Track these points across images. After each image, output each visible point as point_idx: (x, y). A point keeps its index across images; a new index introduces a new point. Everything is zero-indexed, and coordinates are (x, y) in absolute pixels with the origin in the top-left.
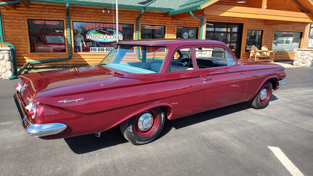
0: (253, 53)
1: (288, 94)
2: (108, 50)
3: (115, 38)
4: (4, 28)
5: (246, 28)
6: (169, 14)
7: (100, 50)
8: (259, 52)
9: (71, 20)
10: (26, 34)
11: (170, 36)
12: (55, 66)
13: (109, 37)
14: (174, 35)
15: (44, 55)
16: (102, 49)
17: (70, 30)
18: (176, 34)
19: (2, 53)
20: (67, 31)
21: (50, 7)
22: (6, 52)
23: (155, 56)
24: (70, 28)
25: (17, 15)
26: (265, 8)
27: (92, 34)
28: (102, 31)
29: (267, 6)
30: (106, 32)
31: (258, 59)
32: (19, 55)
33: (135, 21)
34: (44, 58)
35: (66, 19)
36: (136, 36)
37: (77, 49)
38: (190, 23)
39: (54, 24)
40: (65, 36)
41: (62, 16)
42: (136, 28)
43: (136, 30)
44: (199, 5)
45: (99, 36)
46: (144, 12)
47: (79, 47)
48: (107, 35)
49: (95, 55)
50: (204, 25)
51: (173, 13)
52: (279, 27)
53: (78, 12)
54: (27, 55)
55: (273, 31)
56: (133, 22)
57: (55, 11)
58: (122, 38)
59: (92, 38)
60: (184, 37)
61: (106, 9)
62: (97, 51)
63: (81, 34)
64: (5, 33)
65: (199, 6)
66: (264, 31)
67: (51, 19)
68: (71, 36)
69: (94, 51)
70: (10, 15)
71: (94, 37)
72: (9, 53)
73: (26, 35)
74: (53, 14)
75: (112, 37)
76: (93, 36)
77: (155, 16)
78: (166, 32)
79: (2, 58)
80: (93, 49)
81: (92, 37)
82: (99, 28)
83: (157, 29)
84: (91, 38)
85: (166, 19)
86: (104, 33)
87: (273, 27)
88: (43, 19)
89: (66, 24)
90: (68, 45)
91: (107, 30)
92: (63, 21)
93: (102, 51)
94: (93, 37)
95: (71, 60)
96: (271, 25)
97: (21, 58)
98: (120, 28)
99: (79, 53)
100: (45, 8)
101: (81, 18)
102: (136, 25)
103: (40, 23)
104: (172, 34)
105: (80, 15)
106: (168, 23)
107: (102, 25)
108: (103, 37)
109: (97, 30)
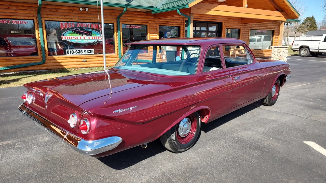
0: (233, 51)
2: (87, 52)
3: (94, 39)
5: (225, 27)
6: (152, 13)
7: (78, 52)
8: (237, 50)
9: (43, 18)
11: (152, 36)
12: (26, 71)
13: (87, 37)
14: (157, 34)
15: (11, 60)
16: (80, 52)
17: (43, 31)
18: (158, 33)
20: (39, 32)
21: (17, 4)
24: (42, 28)
26: (246, 7)
27: (67, 34)
28: (79, 31)
29: (247, 5)
30: (84, 32)
33: (115, 20)
34: (12, 63)
35: (37, 17)
36: (118, 36)
37: (51, 51)
38: (172, 22)
39: (23, 24)
40: (37, 37)
41: (32, 15)
42: (117, 28)
43: (117, 30)
44: (187, 3)
45: (76, 37)
46: (126, 10)
47: (53, 50)
48: (85, 35)
49: (72, 58)
50: (192, 24)
51: (157, 12)
52: (254, 25)
53: (51, 10)
55: (249, 30)
57: (24, 8)
58: (102, 39)
59: (69, 39)
60: (167, 36)
61: (84, 6)
62: (75, 54)
66: (241, 29)
67: (18, 18)
68: (44, 37)
69: (71, 53)
71: (70, 38)
74: (20, 12)
75: (91, 38)
76: (69, 37)
77: (136, 15)
78: (148, 31)
80: (70, 52)
81: (68, 38)
82: (76, 28)
83: (139, 28)
84: (66, 39)
85: (148, 18)
86: (82, 34)
87: (249, 25)
88: (9, 17)
89: (38, 24)
90: (40, 47)
91: (84, 30)
92: (33, 20)
93: (80, 54)
94: (69, 38)
95: (45, 65)
96: (247, 24)
98: (99, 27)
99: (54, 56)
100: (10, 5)
101: (54, 17)
102: (116, 24)
103: (5, 23)
104: (154, 34)
105: (54, 13)
106: (149, 22)
107: (79, 24)
108: (81, 38)
109: (74, 30)
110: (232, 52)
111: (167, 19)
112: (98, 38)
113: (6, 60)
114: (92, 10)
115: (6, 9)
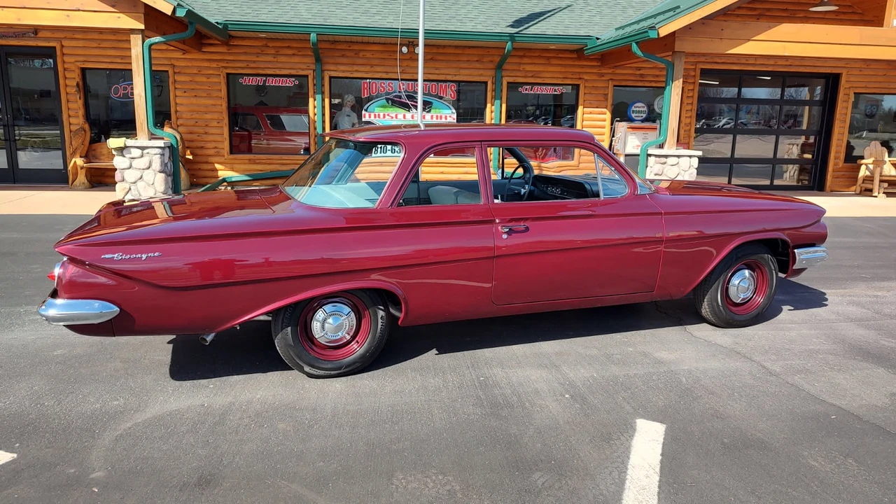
0: (871, 167)
1: (877, 296)
3: (434, 117)
5: (850, 88)
6: (586, 52)
8: (892, 164)
9: (326, 73)
10: (221, 111)
11: (591, 113)
14: (604, 110)
15: (258, 161)
17: (323, 100)
18: (609, 106)
19: (148, 153)
20: (316, 102)
21: (278, 44)
22: (155, 152)
25: (206, 64)
26: (894, 25)
27: (376, 109)
28: (402, 100)
30: (413, 103)
31: (886, 185)
32: (204, 159)
33: (492, 73)
34: (260, 167)
35: (314, 70)
36: (494, 113)
38: (657, 76)
39: (287, 85)
40: (311, 114)
41: (303, 65)
42: (494, 93)
43: (494, 98)
44: (652, 25)
45: (394, 116)
46: (511, 48)
48: (414, 111)
49: (381, 164)
50: (677, 82)
51: (594, 49)
53: (343, 53)
54: (222, 160)
56: (487, 76)
57: (290, 52)
58: (454, 118)
59: (377, 118)
60: (633, 115)
61: (413, 42)
62: (389, 153)
63: (353, 108)
64: (178, 108)
65: (654, 27)
67: (278, 72)
68: (324, 115)
69: (381, 153)
70: (190, 65)
71: (382, 116)
72: (161, 155)
75: (428, 116)
76: (379, 115)
77: (548, 58)
78: (581, 101)
79: (147, 165)
80: (378, 149)
81: (375, 117)
82: (395, 94)
83: (556, 93)
84: (372, 119)
85: (582, 66)
86: (407, 107)
88: (262, 72)
89: (314, 85)
90: (315, 136)
91: (414, 98)
92: (307, 76)
94: (379, 117)
97: (209, 167)
98: (449, 91)
100: (266, 46)
101: (350, 69)
102: (493, 84)
103: (254, 83)
104: (597, 107)
105: (349, 61)
106: (586, 77)
107: (404, 84)
108: (404, 117)
109: (390, 99)
110: (867, 168)
111: (639, 69)
112: (446, 119)
113: (250, 160)
114: (434, 51)
115: (258, 55)
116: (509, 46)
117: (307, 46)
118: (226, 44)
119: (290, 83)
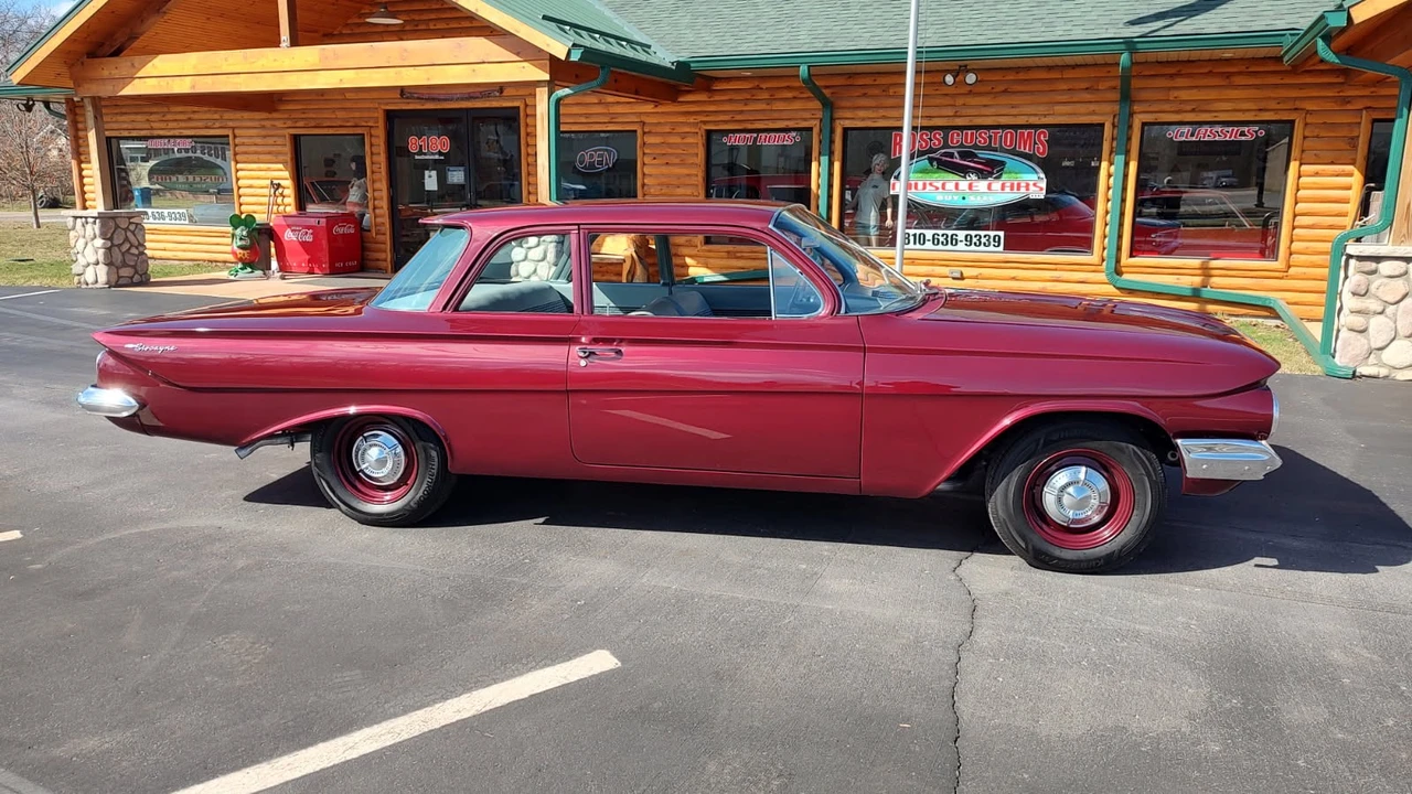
2: (974, 240)
3: (1007, 190)
4: (644, 164)
6: (1285, 60)
7: (942, 239)
9: (838, 122)
10: (696, 183)
11: (1317, 174)
13: (982, 185)
14: (1350, 168)
15: (739, 255)
16: (949, 239)
17: (832, 164)
18: (1360, 161)
20: (821, 167)
21: (773, 85)
23: (1215, 281)
24: (832, 154)
25: (682, 119)
27: (913, 175)
28: (955, 160)
30: (972, 164)
33: (1113, 107)
34: (741, 263)
35: (821, 120)
36: (1114, 177)
40: (815, 185)
41: (808, 113)
42: (1115, 143)
43: (1115, 152)
45: (939, 185)
47: (866, 228)
48: (973, 177)
49: (919, 261)
53: (865, 91)
54: (694, 251)
56: (1103, 114)
57: (788, 95)
58: (1041, 189)
59: (913, 190)
61: (966, 66)
62: (929, 245)
64: (646, 181)
67: (773, 125)
68: (831, 186)
69: (915, 243)
70: (662, 121)
71: (921, 186)
73: (697, 185)
74: (781, 105)
75: (997, 185)
76: (916, 184)
77: (1228, 75)
78: (1295, 152)
80: (912, 238)
81: (910, 188)
82: (943, 151)
83: (1243, 138)
85: (1302, 86)
86: (962, 171)
88: (750, 126)
89: (820, 142)
91: (975, 156)
92: (811, 129)
93: (949, 247)
94: (916, 188)
97: (677, 261)
98: (1035, 143)
100: (758, 88)
101: (874, 115)
102: (1114, 126)
104: (1332, 163)
106: (1309, 106)
107: (958, 135)
108: (957, 186)
109: (936, 159)
112: (1027, 189)
114: (1012, 78)
115: (746, 102)
116: (1124, 58)
117: (796, 84)
118: (708, 90)
119: (788, 140)
